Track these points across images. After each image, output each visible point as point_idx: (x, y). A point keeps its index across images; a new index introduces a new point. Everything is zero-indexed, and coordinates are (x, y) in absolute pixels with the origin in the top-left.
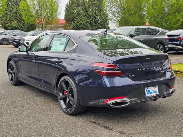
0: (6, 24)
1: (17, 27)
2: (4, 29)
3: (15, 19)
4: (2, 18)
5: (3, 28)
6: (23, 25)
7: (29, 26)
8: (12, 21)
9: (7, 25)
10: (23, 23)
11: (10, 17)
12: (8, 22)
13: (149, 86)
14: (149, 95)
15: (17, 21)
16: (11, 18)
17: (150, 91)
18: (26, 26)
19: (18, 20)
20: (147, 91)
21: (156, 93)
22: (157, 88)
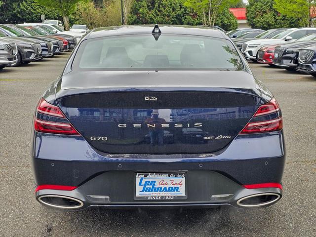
0: (254, 18)
1: (270, 23)
2: (251, 27)
3: (271, 8)
4: (249, 9)
5: (250, 25)
6: (283, 20)
7: (293, 21)
8: (265, 12)
9: (255, 20)
10: (284, 16)
11: (262, 7)
12: (258, 14)
13: (152, 172)
14: (146, 194)
15: (273, 13)
16: (264, 7)
17: (153, 183)
18: (288, 20)
19: (275, 11)
20: (143, 183)
21: (176, 192)
22: (184, 179)
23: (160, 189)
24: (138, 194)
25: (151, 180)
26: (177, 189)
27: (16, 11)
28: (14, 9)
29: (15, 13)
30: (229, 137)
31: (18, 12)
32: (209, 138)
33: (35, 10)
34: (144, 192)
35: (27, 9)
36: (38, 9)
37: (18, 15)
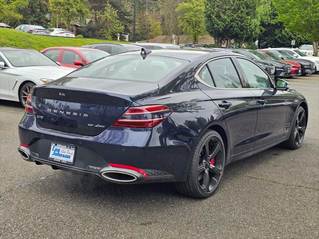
13: (59, 143)
14: (54, 157)
17: (59, 150)
20: (54, 150)
21: (68, 159)
22: (74, 151)
23: (61, 155)
24: (51, 156)
25: (58, 148)
26: (69, 157)
27: (277, 37)
28: (276, 35)
29: (276, 39)
30: (103, 126)
31: (279, 37)
32: (91, 125)
33: (296, 35)
34: (54, 156)
35: (288, 35)
36: (298, 34)
37: (279, 40)
